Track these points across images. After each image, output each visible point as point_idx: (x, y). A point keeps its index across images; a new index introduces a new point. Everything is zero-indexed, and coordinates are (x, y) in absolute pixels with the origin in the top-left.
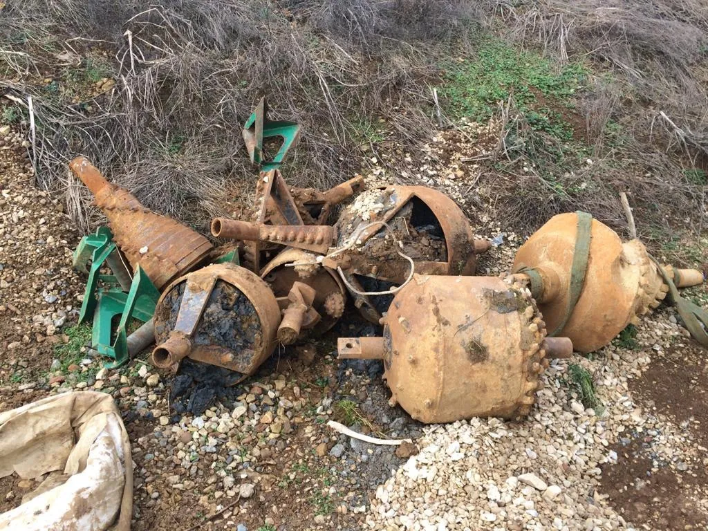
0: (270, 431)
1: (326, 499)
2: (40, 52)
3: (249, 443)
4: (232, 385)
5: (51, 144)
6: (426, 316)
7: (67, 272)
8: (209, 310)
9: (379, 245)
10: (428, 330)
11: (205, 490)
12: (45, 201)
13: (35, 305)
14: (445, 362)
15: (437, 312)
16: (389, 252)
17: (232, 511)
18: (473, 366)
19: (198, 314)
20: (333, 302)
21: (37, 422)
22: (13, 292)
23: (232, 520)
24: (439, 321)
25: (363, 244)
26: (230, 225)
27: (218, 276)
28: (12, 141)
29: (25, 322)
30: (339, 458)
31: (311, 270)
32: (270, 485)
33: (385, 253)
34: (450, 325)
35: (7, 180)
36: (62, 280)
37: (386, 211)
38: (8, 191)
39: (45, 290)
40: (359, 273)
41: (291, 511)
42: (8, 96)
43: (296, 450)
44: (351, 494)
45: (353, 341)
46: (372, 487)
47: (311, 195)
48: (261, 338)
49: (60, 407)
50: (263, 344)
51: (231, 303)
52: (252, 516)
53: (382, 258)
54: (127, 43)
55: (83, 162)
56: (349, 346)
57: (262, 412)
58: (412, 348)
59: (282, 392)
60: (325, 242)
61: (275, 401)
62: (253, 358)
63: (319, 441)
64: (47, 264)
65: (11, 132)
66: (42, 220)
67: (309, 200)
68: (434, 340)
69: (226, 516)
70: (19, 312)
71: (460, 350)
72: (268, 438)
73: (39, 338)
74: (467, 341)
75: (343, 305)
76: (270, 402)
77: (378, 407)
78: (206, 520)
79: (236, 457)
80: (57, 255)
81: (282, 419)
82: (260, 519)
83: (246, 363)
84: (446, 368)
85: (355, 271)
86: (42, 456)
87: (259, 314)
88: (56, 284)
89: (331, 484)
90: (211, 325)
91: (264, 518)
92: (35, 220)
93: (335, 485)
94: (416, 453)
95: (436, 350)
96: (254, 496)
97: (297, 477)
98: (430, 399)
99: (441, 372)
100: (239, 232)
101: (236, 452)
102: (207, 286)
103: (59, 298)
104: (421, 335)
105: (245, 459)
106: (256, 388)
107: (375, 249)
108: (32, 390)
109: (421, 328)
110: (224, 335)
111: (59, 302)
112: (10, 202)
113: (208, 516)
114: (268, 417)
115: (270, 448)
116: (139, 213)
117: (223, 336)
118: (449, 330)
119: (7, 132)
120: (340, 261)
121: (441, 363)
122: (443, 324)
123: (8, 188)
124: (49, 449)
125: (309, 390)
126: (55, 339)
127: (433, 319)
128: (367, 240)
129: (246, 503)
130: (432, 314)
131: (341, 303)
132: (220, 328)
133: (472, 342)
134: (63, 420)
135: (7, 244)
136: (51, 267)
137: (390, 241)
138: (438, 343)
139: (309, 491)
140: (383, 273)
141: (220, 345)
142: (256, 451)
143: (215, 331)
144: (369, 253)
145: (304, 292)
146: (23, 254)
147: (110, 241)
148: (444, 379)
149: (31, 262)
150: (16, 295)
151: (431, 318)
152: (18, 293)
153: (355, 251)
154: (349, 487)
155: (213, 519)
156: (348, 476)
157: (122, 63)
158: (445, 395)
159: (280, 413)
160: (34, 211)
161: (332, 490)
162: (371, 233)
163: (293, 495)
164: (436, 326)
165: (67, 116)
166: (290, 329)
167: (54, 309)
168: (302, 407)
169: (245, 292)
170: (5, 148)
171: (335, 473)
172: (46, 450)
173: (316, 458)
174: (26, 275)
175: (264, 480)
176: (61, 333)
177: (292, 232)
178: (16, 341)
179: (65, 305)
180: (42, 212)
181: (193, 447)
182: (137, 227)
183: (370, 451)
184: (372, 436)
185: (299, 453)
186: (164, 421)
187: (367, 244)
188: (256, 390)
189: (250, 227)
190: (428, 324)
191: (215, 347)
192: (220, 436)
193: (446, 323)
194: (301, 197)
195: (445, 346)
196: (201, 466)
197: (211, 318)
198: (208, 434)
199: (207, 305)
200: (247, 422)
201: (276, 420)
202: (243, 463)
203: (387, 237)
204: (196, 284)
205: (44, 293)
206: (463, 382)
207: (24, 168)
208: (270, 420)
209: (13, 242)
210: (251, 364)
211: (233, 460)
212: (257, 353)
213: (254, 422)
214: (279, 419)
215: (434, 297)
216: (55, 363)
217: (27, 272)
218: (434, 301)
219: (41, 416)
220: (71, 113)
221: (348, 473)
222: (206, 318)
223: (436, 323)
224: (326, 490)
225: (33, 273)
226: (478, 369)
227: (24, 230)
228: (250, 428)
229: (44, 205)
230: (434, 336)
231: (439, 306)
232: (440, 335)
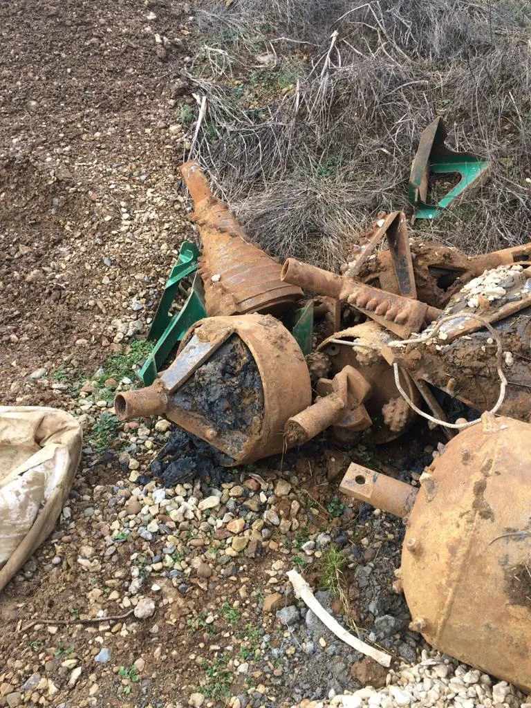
0: (231, 544)
1: (226, 675)
2: (244, 52)
3: (196, 547)
4: (226, 466)
5: (209, 149)
6: (462, 487)
7: (163, 283)
8: (204, 368)
9: (470, 349)
10: (453, 513)
11: (108, 582)
12: (179, 207)
13: (121, 309)
14: (460, 576)
15: (480, 489)
16: (482, 364)
17: (112, 626)
18: (511, 608)
19: (190, 368)
20: (393, 408)
21: (6, 428)
22: (110, 290)
23: (103, 636)
24: (476, 505)
25: (449, 341)
26: (300, 270)
27: (235, 330)
28: (177, 141)
29: (103, 323)
30: (284, 628)
31: (370, 356)
32: (178, 615)
33: (476, 363)
34: (493, 520)
35: (157, 180)
36: (156, 290)
37: (507, 301)
38: (153, 190)
39: (136, 296)
40: (430, 382)
41: (173, 665)
42: (194, 95)
43: (241, 585)
44: (261, 689)
45: (369, 474)
46: (295, 696)
47: (444, 256)
48: (261, 423)
49: (27, 421)
50: (262, 432)
51: (239, 368)
52: (126, 646)
53: (468, 371)
54: (328, 46)
55: (192, 168)
56: (360, 480)
57: (237, 515)
58: (424, 527)
59: (278, 500)
60: (408, 324)
61: (262, 507)
62: (245, 444)
63: (277, 589)
64: (149, 270)
65: (181, 132)
66: (167, 226)
67: (439, 262)
68: (456, 533)
69: (101, 628)
70: (104, 311)
71: (494, 569)
72: (222, 552)
73: (105, 342)
74: (515, 560)
75: (404, 417)
76: (254, 506)
77: (376, 583)
78: (78, 621)
79: (168, 558)
80: (162, 263)
81: (253, 536)
82: (131, 655)
83: (236, 447)
84: (460, 586)
85: (425, 377)
86: (9, 464)
87: (265, 393)
88: (148, 293)
89: (249, 656)
90: (199, 388)
91: (137, 656)
92: (162, 223)
93: (252, 662)
94: (378, 685)
95: (453, 550)
96: (148, 621)
97: (215, 623)
98: (425, 620)
99: (451, 590)
100: (311, 282)
101: (170, 552)
102: (215, 338)
103: (145, 308)
104: (441, 514)
105: (177, 566)
106: (252, 481)
107: (460, 354)
108: (60, 392)
109: (447, 504)
110: (211, 404)
111: (143, 312)
112: (149, 201)
113: (82, 617)
114: (237, 525)
115: (215, 566)
116: (226, 234)
117: (209, 405)
118: (488, 530)
119: (177, 131)
120: (402, 355)
121: (454, 576)
122: (481, 514)
123: (154, 188)
124: (18, 460)
125: (315, 512)
126: (117, 348)
127: (469, 498)
128: (458, 336)
129: (134, 624)
130: (471, 488)
131: (402, 413)
132: (208, 394)
133: (522, 567)
134: (28, 436)
135: (124, 242)
136: (152, 274)
137: (492, 348)
138: (459, 541)
139: (215, 651)
140: (466, 393)
141: (204, 415)
142: (197, 562)
143: (202, 396)
144: (451, 356)
145: (353, 382)
146: (132, 255)
147: (195, 259)
148: (452, 603)
149: (136, 264)
150: (111, 294)
151: (466, 495)
152: (113, 292)
153: (431, 348)
154: (268, 676)
155: (86, 624)
156: (276, 661)
157: (314, 68)
158: (450, 626)
159: (257, 525)
160: (165, 214)
161: (243, 668)
162: (468, 327)
163: (192, 646)
164: (468, 512)
165: (237, 122)
166: (298, 424)
167: (135, 317)
168: (290, 530)
169: (257, 359)
170: (168, 146)
171: (264, 645)
172: (16, 458)
173: (258, 610)
174: (128, 276)
175: (175, 606)
176: (128, 343)
177: (374, 299)
178: (85, 338)
179: (146, 317)
180: (171, 217)
181: (132, 524)
182: (219, 250)
183: (323, 642)
184: (340, 622)
185: (242, 593)
186: (134, 476)
187: (455, 343)
188: (251, 484)
189: (328, 279)
190: (457, 502)
191: (196, 415)
192: (168, 524)
193: (487, 515)
194: (428, 256)
195: (468, 552)
196: (121, 551)
197: (201, 379)
198: (157, 514)
199: (205, 361)
200: (211, 520)
201: (247, 533)
202: (172, 569)
203: (490, 341)
204: (203, 331)
205: (134, 300)
206: (486, 622)
207: (176, 170)
208: (238, 530)
209: (130, 241)
210: (242, 451)
211: (161, 560)
212: (251, 440)
213: (220, 523)
214: (250, 534)
215: (490, 461)
216: (99, 372)
217: (129, 274)
218: (485, 470)
219: (12, 424)
220: (243, 119)
221: (279, 656)
222: (196, 376)
223: (469, 508)
224: (236, 663)
225: (133, 277)
226: (519, 616)
227: (147, 231)
228: (210, 529)
229: (176, 211)
230: (458, 526)
231: (489, 480)
232: (468, 530)
